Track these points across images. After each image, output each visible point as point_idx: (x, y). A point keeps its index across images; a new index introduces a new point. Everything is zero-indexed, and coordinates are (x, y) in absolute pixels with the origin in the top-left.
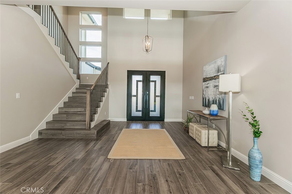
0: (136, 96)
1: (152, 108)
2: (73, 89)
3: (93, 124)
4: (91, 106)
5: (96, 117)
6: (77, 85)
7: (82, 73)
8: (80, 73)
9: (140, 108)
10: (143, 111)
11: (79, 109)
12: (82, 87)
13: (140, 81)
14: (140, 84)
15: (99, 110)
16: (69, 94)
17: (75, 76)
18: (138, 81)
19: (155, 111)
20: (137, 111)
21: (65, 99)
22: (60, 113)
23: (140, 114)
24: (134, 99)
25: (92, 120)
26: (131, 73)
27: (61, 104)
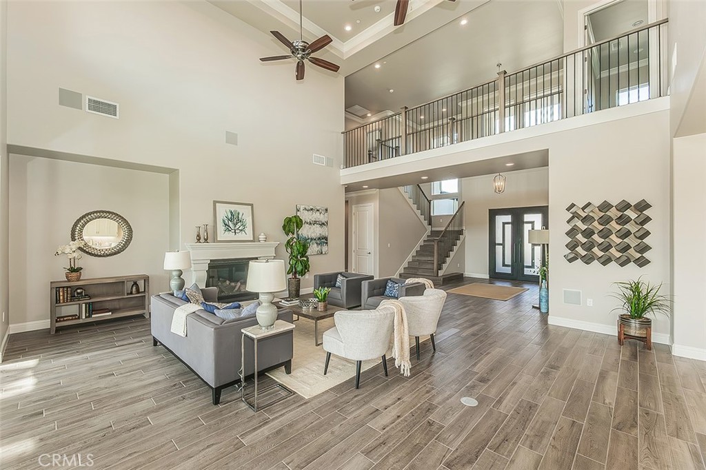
0: (503, 244)
1: (527, 262)
2: (424, 237)
3: (441, 273)
4: (439, 255)
5: (445, 266)
6: (428, 232)
7: (435, 214)
8: (432, 214)
9: (508, 261)
10: (512, 266)
11: (429, 258)
12: (434, 233)
13: (508, 223)
14: (509, 228)
15: (448, 260)
16: (421, 242)
17: (426, 223)
18: (504, 224)
19: (533, 266)
20: (504, 265)
21: (417, 248)
22: (413, 261)
23: (508, 270)
24: (499, 249)
25: (440, 268)
26: (493, 213)
27: (413, 253)
